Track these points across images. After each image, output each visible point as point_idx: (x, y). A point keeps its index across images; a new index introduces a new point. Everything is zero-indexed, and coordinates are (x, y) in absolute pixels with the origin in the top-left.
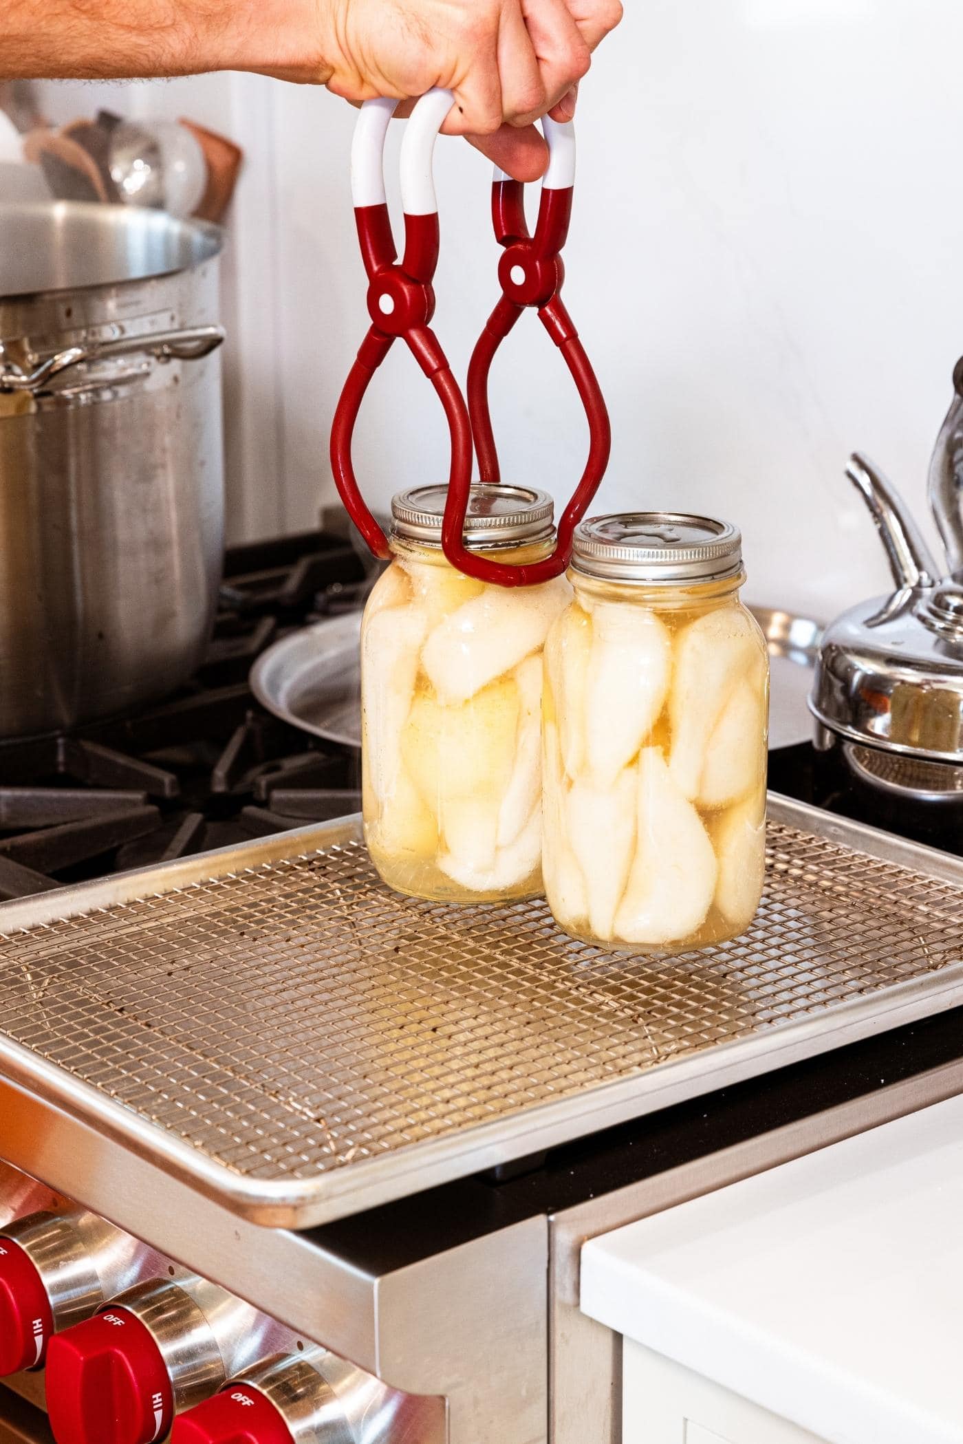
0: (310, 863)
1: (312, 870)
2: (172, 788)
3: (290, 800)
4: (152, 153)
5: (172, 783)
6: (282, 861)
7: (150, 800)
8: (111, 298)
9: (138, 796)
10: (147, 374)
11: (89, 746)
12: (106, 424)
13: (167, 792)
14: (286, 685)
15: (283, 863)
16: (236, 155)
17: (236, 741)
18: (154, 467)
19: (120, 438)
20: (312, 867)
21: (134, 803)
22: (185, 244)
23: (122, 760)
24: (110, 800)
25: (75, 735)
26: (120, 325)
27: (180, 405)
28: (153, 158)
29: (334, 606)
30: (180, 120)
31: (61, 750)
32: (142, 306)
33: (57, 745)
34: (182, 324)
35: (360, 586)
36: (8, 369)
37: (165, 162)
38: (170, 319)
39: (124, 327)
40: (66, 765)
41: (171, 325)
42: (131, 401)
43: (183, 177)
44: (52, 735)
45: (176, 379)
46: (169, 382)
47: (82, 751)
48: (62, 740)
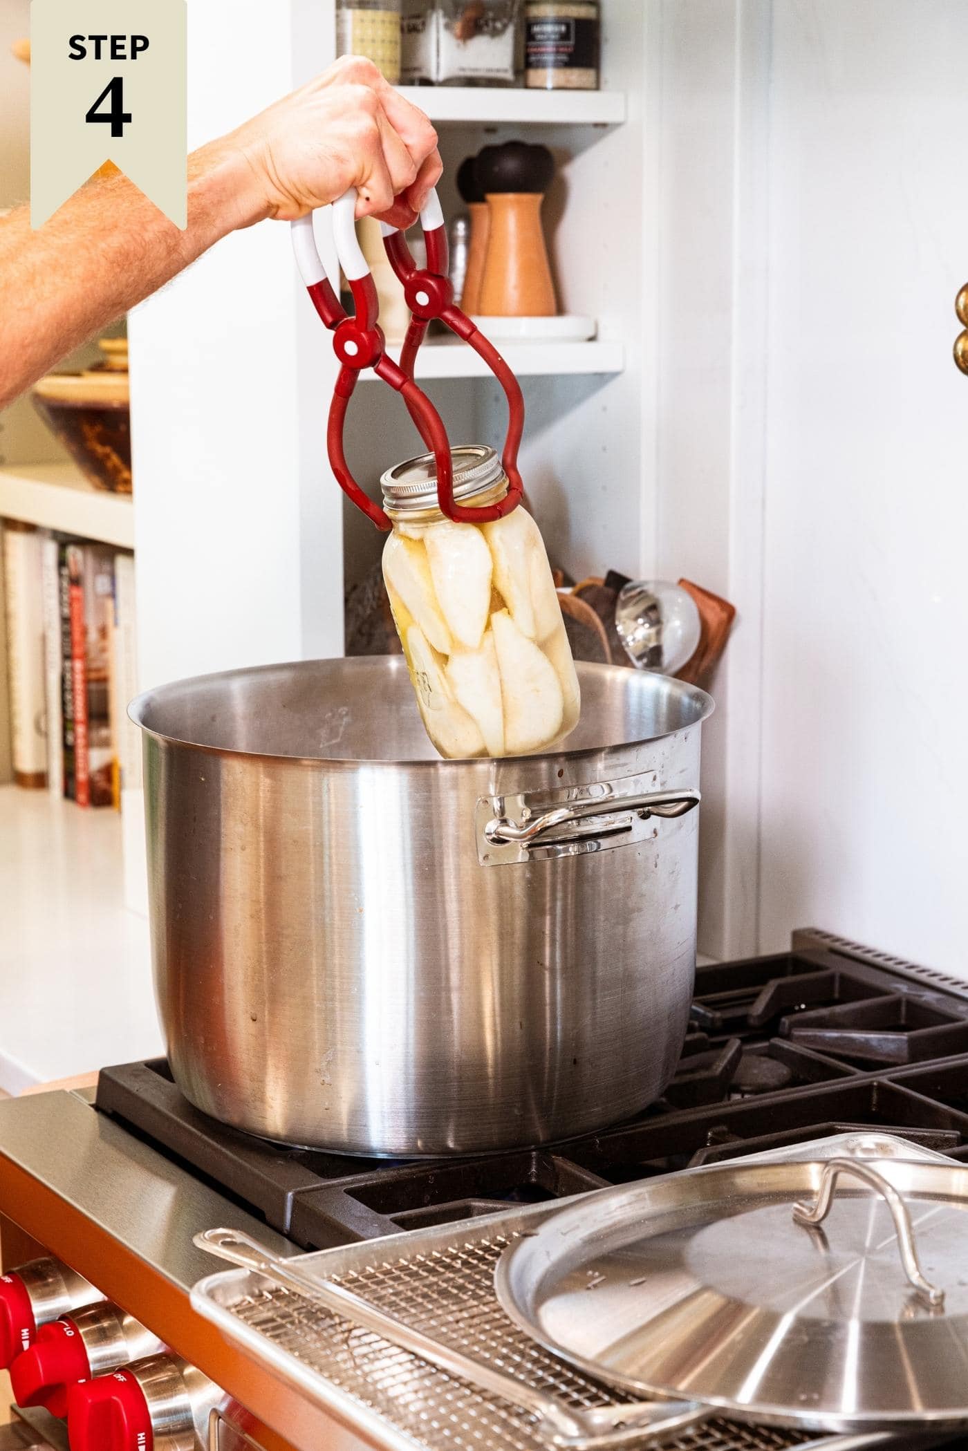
4: (653, 613)
8: (601, 760)
10: (629, 829)
11: (559, 1161)
12: (589, 872)
16: (730, 612)
18: (633, 911)
19: (603, 885)
22: (674, 704)
23: (587, 1177)
25: (545, 1151)
26: (608, 784)
27: (658, 855)
28: (652, 615)
29: (796, 1031)
30: (682, 581)
31: (534, 1163)
32: (629, 767)
33: (530, 1157)
34: (663, 784)
35: (824, 1012)
36: (504, 822)
37: (664, 620)
38: (652, 780)
39: (612, 785)
40: (537, 1176)
41: (653, 785)
42: (613, 851)
43: (680, 632)
44: (525, 1149)
45: (655, 832)
46: (649, 835)
47: (553, 1164)
48: (534, 1153)
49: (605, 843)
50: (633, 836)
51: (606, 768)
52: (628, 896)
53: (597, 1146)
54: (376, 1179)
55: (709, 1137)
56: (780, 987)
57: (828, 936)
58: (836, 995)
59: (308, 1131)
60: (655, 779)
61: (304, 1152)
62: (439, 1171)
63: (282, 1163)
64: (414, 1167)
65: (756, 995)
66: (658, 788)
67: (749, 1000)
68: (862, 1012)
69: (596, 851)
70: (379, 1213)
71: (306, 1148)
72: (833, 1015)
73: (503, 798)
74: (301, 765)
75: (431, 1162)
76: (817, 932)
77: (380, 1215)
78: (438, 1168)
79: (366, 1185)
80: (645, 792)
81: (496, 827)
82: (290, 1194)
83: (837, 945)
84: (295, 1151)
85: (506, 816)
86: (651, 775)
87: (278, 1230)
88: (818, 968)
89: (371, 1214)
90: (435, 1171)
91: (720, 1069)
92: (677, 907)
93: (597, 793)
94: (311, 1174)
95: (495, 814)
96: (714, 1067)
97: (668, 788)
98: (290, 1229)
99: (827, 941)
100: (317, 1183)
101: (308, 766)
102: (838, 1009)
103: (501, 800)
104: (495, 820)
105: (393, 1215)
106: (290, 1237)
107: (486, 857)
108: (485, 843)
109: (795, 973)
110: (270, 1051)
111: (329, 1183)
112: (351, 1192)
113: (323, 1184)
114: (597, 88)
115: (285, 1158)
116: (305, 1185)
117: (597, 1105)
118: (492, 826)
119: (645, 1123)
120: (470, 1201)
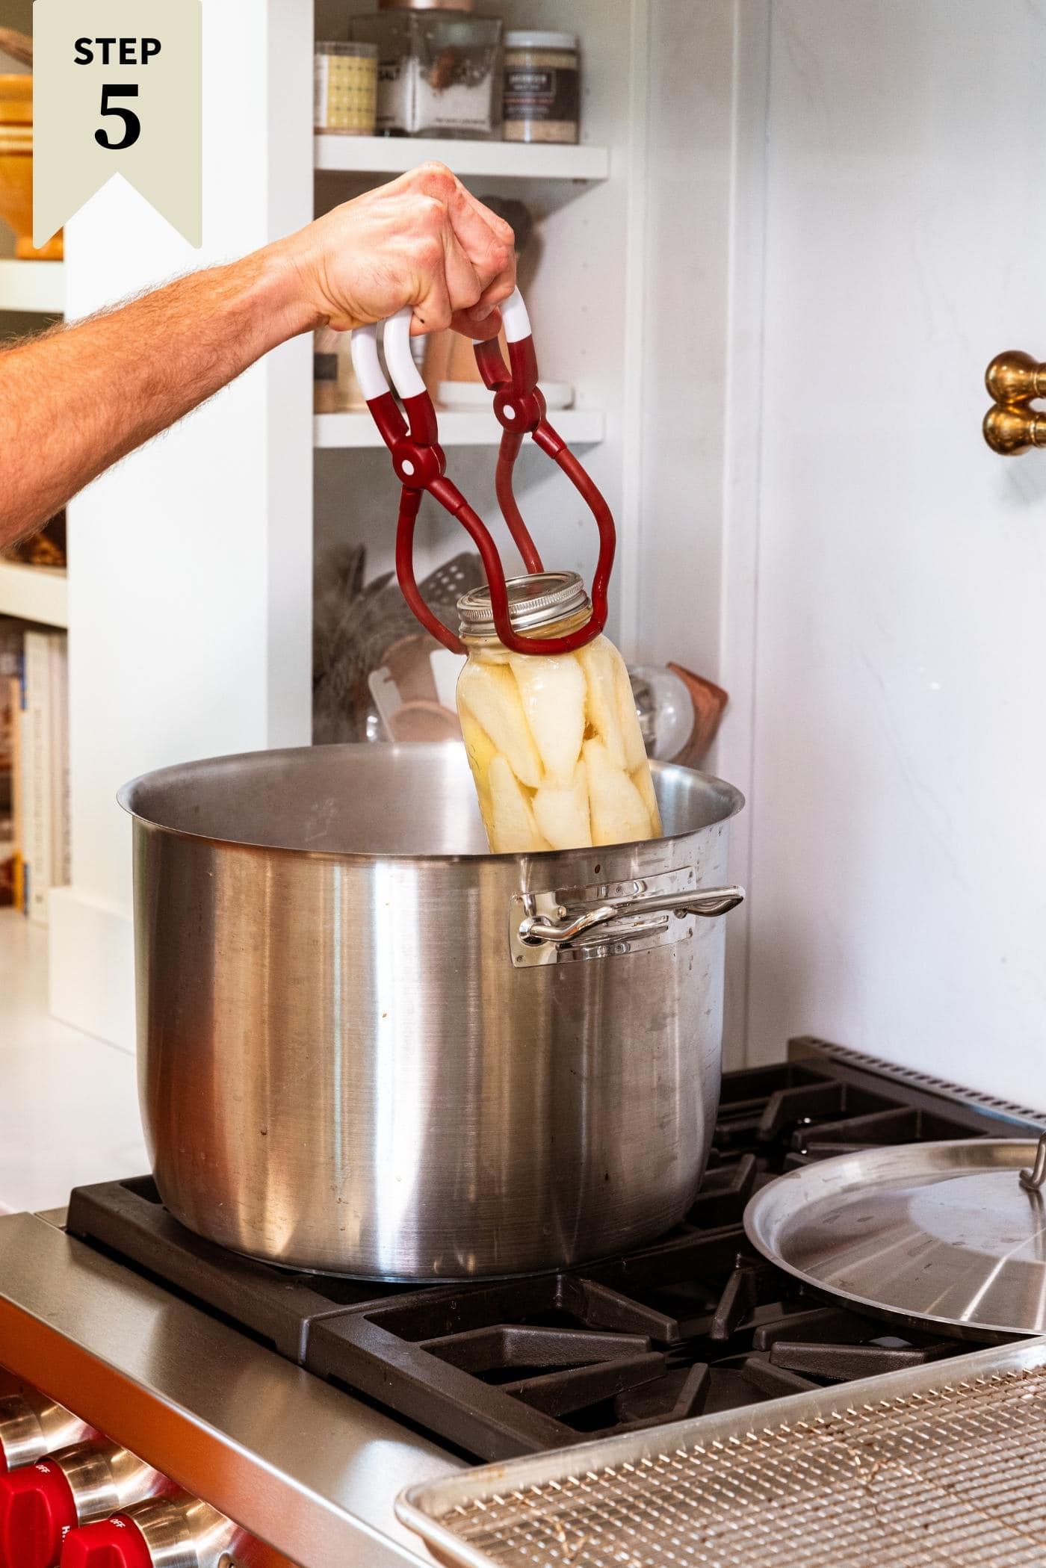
0: (827, 1426)
1: (831, 1434)
2: (673, 1335)
3: (792, 1352)
4: (644, 699)
5: (673, 1328)
6: (799, 1423)
7: (656, 1345)
8: (636, 857)
9: (642, 1341)
10: (665, 928)
11: (588, 1285)
13: (668, 1337)
14: (776, 1228)
15: (801, 1426)
16: (721, 697)
17: (732, 1286)
18: (665, 1017)
20: (830, 1430)
21: (637, 1348)
23: (622, 1302)
24: (615, 1343)
25: (573, 1272)
26: (643, 882)
27: (692, 957)
28: (645, 701)
29: (812, 1145)
30: (670, 665)
31: (560, 1287)
32: (663, 864)
33: (556, 1281)
34: (698, 881)
35: (837, 1125)
36: (538, 921)
37: (657, 706)
38: (688, 876)
39: (647, 884)
40: (563, 1301)
41: (689, 882)
42: (649, 952)
43: (673, 720)
44: (550, 1271)
45: (691, 932)
46: (684, 935)
47: (582, 1290)
48: (560, 1277)
49: (635, 945)
50: (668, 938)
51: (642, 864)
52: (663, 1000)
53: (624, 1268)
54: (395, 1305)
55: (738, 1258)
56: (785, 1100)
57: (826, 1045)
58: (843, 1108)
59: (311, 1253)
60: (691, 876)
61: (310, 1276)
62: (461, 1296)
63: (292, 1288)
64: (434, 1292)
65: (764, 1106)
66: (694, 886)
67: (759, 1111)
68: (876, 1125)
69: (625, 953)
70: (408, 1340)
71: (314, 1272)
72: (846, 1128)
73: (534, 895)
74: (309, 858)
75: (452, 1286)
76: (815, 1041)
77: (409, 1343)
78: (461, 1293)
79: (387, 1311)
80: (681, 890)
81: (530, 926)
82: (306, 1321)
83: (838, 1055)
84: (304, 1276)
85: (539, 914)
86: (688, 870)
87: (294, 1361)
88: (823, 1079)
89: (398, 1341)
90: (458, 1296)
91: (739, 1186)
92: (708, 1012)
93: (631, 891)
94: (325, 1300)
95: (527, 914)
96: (733, 1184)
97: (705, 885)
98: (306, 1358)
99: (827, 1050)
100: (334, 1308)
101: (317, 859)
102: (852, 1122)
103: (532, 898)
104: (529, 918)
105: (422, 1343)
106: (306, 1366)
107: (519, 958)
108: (519, 944)
109: (796, 1084)
110: (271, 1167)
111: (346, 1309)
112: (371, 1319)
113: (340, 1311)
114: (576, 142)
115: (292, 1282)
116: (321, 1312)
117: (627, 1225)
118: (526, 925)
119: (670, 1244)
120: (501, 1327)
